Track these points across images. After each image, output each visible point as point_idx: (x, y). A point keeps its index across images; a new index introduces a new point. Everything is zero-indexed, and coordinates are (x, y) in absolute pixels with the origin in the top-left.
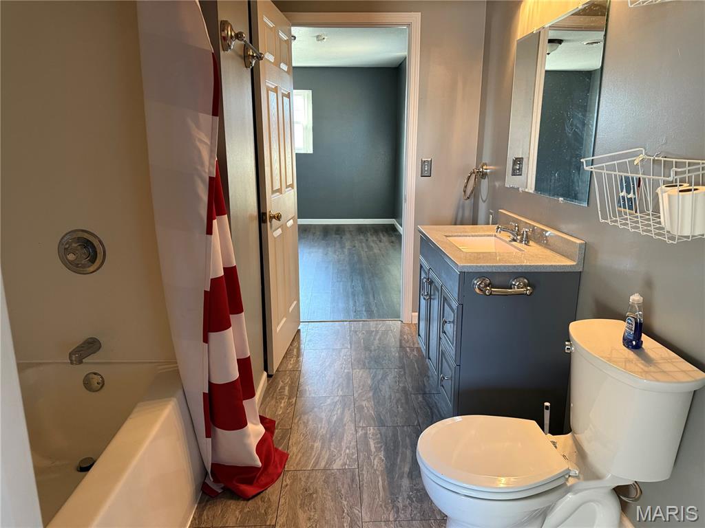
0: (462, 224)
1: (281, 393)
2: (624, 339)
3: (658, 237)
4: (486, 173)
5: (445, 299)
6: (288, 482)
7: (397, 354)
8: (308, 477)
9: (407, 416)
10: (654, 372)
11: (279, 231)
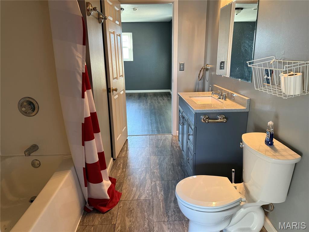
0: (198, 91)
1: (119, 167)
2: (265, 141)
3: (279, 96)
4: (208, 69)
5: (189, 125)
6: (122, 205)
7: (170, 149)
8: (130, 203)
9: (173, 176)
10: (278, 155)
11: (117, 96)
